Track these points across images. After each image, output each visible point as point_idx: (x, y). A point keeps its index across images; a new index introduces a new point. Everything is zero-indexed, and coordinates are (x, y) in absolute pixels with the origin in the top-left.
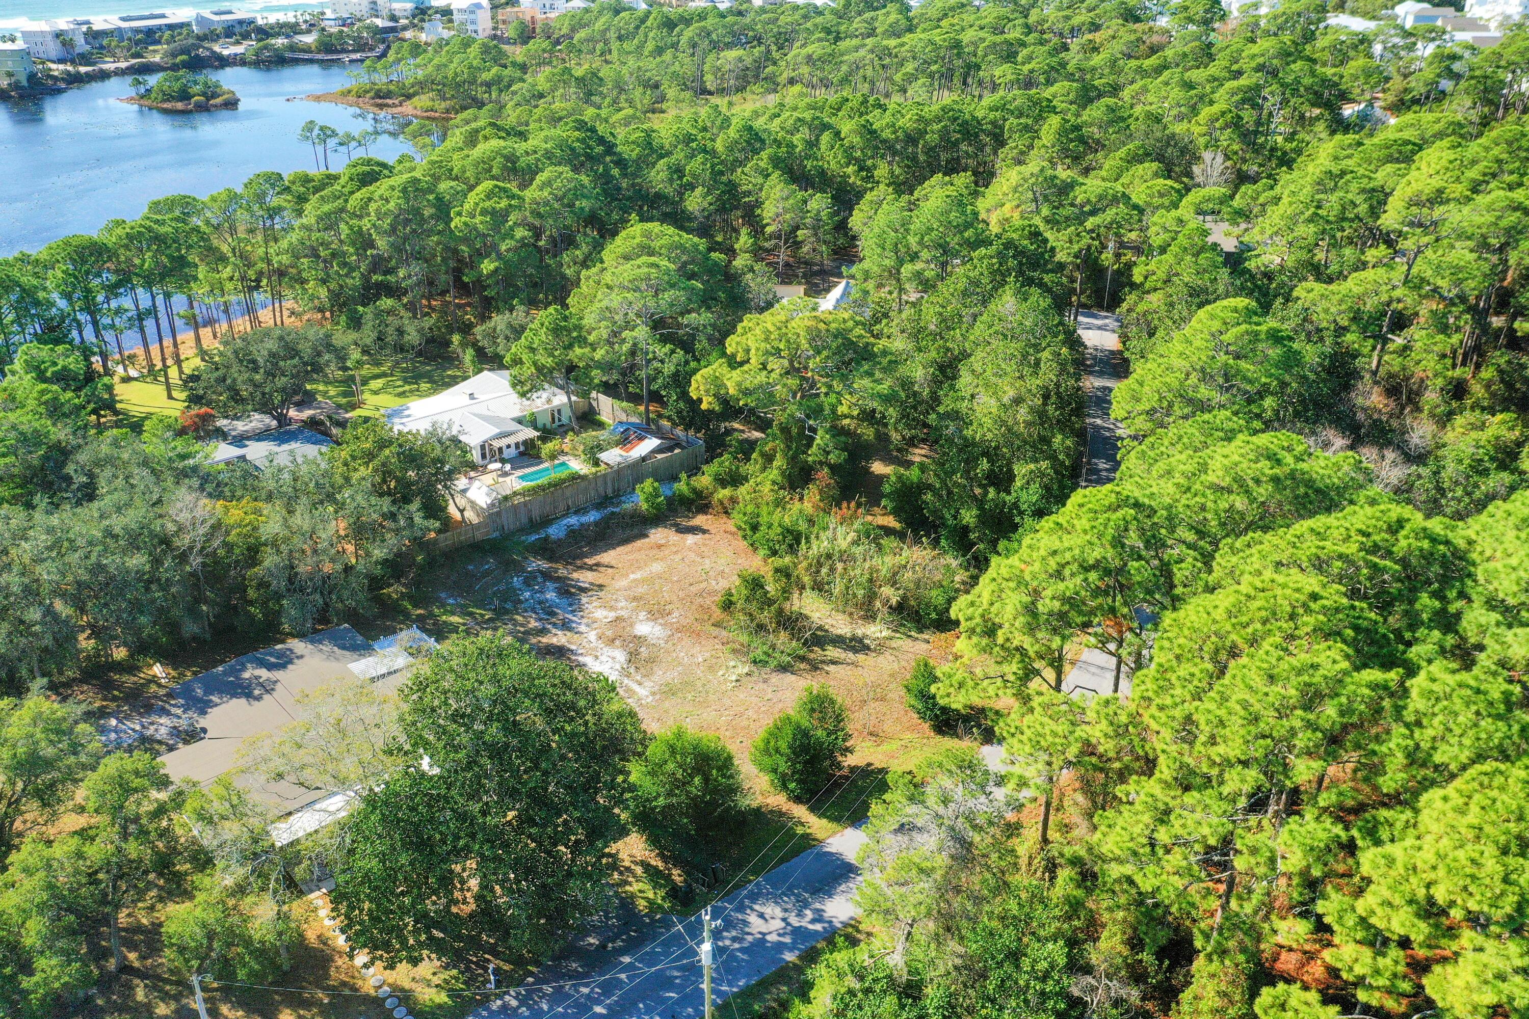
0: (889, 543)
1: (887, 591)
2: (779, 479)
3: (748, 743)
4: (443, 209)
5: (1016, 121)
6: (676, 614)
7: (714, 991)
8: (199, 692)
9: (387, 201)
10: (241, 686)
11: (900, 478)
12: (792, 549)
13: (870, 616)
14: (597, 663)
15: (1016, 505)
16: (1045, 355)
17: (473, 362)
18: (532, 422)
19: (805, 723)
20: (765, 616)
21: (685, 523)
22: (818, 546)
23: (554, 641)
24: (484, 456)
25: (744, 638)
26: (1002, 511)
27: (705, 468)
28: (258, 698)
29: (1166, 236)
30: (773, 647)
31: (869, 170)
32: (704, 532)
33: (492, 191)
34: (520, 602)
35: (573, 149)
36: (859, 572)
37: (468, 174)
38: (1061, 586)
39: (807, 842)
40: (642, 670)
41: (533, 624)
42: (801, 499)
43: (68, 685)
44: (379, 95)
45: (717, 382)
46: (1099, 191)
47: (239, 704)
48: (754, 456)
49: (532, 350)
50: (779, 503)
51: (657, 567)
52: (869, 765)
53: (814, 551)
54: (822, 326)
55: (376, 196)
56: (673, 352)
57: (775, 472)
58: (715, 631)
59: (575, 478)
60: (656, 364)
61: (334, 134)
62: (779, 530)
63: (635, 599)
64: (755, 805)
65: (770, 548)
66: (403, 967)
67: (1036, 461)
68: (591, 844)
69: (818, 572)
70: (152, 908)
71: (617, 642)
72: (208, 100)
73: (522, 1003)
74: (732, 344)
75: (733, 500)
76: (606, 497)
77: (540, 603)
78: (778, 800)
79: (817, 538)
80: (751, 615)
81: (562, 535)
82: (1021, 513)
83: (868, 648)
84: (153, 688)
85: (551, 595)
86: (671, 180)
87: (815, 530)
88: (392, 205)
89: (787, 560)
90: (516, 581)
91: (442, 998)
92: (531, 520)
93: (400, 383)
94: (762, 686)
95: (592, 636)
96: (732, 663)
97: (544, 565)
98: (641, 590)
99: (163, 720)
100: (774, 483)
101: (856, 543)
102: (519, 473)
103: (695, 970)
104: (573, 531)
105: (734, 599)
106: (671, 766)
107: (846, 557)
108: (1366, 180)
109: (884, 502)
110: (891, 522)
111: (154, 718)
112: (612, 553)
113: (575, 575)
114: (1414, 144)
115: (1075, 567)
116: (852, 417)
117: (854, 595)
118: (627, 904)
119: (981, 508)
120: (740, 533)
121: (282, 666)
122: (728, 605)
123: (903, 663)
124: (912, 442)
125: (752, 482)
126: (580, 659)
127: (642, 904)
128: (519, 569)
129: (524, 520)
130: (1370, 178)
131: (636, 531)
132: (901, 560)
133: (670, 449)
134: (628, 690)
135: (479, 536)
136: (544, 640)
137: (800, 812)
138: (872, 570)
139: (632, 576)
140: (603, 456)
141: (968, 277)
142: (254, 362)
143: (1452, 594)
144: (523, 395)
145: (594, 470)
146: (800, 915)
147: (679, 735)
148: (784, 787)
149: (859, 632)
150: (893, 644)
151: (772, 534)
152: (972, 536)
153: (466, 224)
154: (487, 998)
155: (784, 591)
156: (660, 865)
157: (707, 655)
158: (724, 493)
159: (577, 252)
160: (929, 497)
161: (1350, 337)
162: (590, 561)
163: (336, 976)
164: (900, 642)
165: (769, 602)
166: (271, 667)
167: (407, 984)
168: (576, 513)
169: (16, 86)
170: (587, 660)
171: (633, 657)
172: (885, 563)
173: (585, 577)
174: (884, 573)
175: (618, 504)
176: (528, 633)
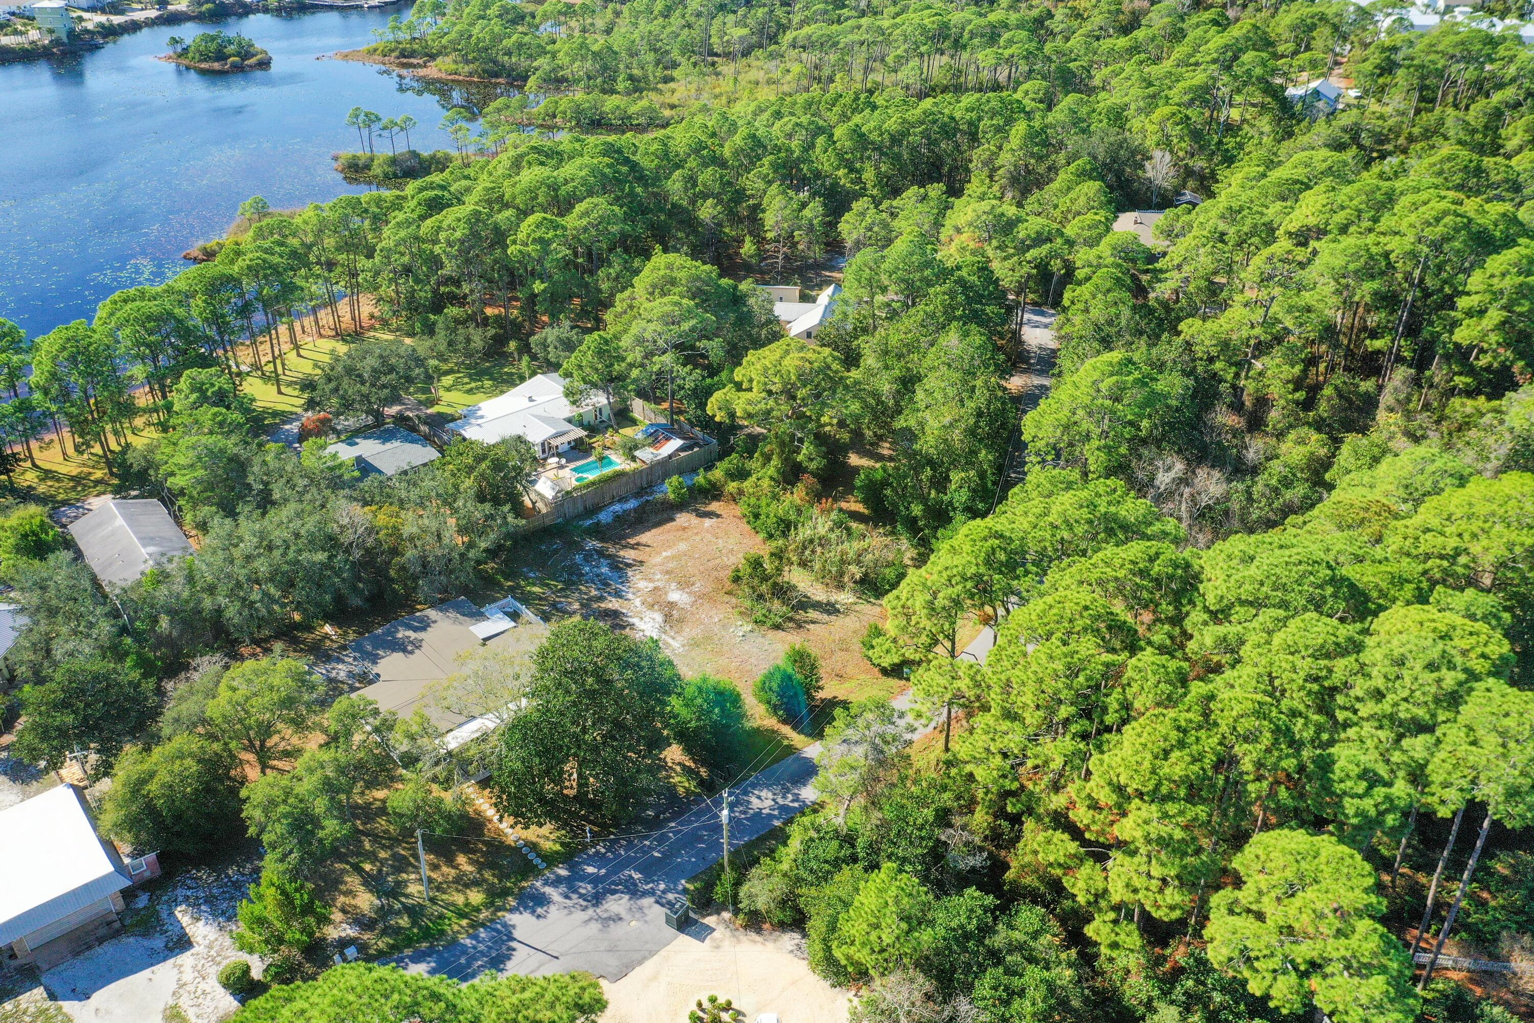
0: (857, 527)
1: (853, 569)
2: (775, 475)
3: (751, 682)
4: (500, 237)
5: (989, 123)
6: (698, 585)
7: (730, 844)
8: (369, 648)
9: (455, 230)
10: (396, 643)
11: (867, 476)
12: (785, 534)
13: (841, 587)
14: (642, 623)
15: (950, 503)
16: (979, 383)
17: (529, 365)
18: (581, 423)
19: (790, 670)
20: (764, 588)
21: (703, 509)
22: (804, 533)
23: (610, 606)
24: (544, 451)
25: (748, 603)
26: (940, 507)
27: (718, 465)
28: (411, 652)
30: (770, 611)
31: (858, 171)
32: (718, 516)
33: (540, 222)
34: (583, 575)
35: (603, 175)
36: (833, 554)
37: (518, 201)
38: (950, 591)
39: (790, 750)
40: (675, 628)
41: (594, 593)
42: (792, 493)
43: (267, 640)
44: (403, 54)
45: (728, 404)
46: (1038, 228)
47: (398, 656)
48: (756, 455)
49: (580, 367)
50: (775, 497)
51: (682, 546)
52: (835, 697)
53: (800, 537)
54: (807, 365)
55: (445, 225)
56: (692, 371)
57: (773, 469)
58: (727, 598)
59: (620, 475)
61: (378, 119)
62: (775, 519)
63: (667, 572)
64: (755, 725)
65: (768, 533)
66: (534, 828)
67: (966, 470)
68: (650, 752)
69: (803, 552)
70: (363, 793)
71: (656, 607)
72: (243, 60)
73: (608, 851)
74: (739, 374)
75: (740, 492)
76: (642, 488)
77: (597, 576)
78: (771, 722)
79: (803, 525)
80: (753, 587)
81: (610, 520)
82: (954, 509)
83: (839, 611)
84: (328, 643)
85: (605, 570)
86: (686, 190)
87: (802, 519)
88: (459, 235)
89: (780, 543)
90: (578, 558)
91: (558, 847)
92: (586, 509)
93: (466, 380)
94: (760, 640)
95: (638, 602)
96: (740, 623)
97: (598, 545)
98: (671, 565)
99: (340, 666)
100: (771, 478)
101: (831, 530)
102: (572, 465)
103: (718, 828)
104: (618, 517)
105: (741, 575)
106: (699, 701)
107: (824, 542)
109: (857, 491)
110: (860, 508)
111: (335, 665)
112: (648, 534)
113: (622, 553)
114: (1302, 183)
116: (833, 425)
117: (829, 571)
118: (671, 790)
119: (925, 505)
120: (746, 519)
121: (424, 629)
122: (737, 579)
123: (864, 623)
124: (880, 438)
125: (754, 477)
126: (630, 620)
127: (681, 790)
128: (580, 548)
129: (581, 508)
131: (666, 516)
132: (863, 544)
133: (690, 448)
134: (666, 643)
135: (548, 522)
136: (603, 605)
137: (786, 730)
138: (843, 553)
139: (664, 554)
140: (639, 454)
141: (925, 311)
143: (1184, 601)
144: (574, 403)
145: (633, 467)
146: (784, 797)
147: (705, 680)
148: (775, 713)
149: (833, 600)
150: (857, 608)
151: (769, 522)
152: (919, 524)
153: (520, 251)
154: (585, 847)
155: (778, 569)
156: (693, 765)
157: (721, 616)
158: (732, 486)
159: (611, 270)
160: (888, 492)
161: (1218, 365)
162: (632, 541)
163: (488, 835)
164: (862, 607)
165: (765, 578)
166: (415, 629)
167: (534, 839)
168: (619, 501)
169: (57, 42)
170: (635, 621)
171: (668, 617)
172: (853, 547)
173: (629, 555)
174: (851, 555)
175: (651, 493)
176: (590, 599)
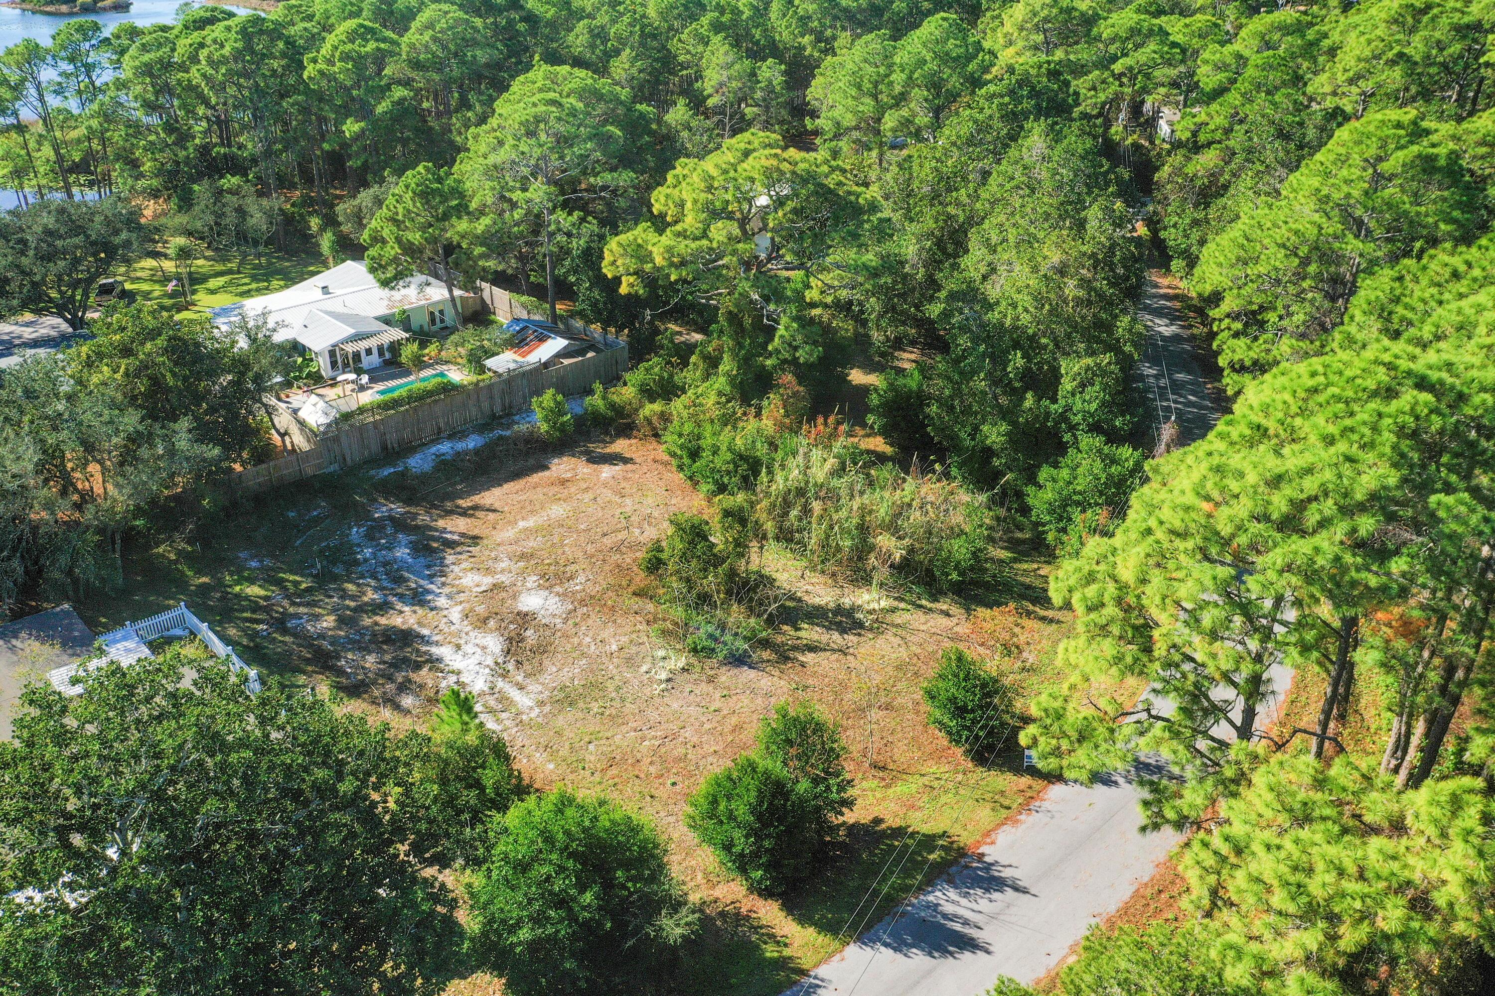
0: (884, 473)
1: (885, 541)
2: (728, 388)
4: (294, 56)
6: (581, 578)
9: (222, 46)
11: (892, 386)
12: (748, 483)
13: (862, 578)
14: (459, 657)
15: (1063, 417)
17: (332, 248)
18: (404, 321)
19: (777, 768)
20: (711, 582)
21: (600, 449)
22: (785, 478)
23: (397, 621)
24: (334, 364)
25: (678, 613)
26: (1043, 425)
27: (627, 376)
29: (1222, 76)
30: (722, 626)
31: (827, 41)
32: (626, 461)
33: (355, 31)
34: (357, 563)
36: (845, 514)
38: (1301, 547)
40: (527, 667)
41: (371, 595)
42: (758, 415)
45: (640, 253)
46: (1132, 23)
48: (693, 359)
50: (728, 420)
51: (557, 511)
52: (877, 821)
53: (780, 484)
55: (208, 41)
56: (583, 220)
57: (722, 379)
58: (636, 603)
59: (448, 388)
60: (560, 238)
62: (729, 456)
63: (523, 556)
64: (694, 897)
65: (716, 482)
67: (1093, 354)
69: (786, 514)
71: (492, 623)
74: (659, 200)
75: (665, 418)
76: (493, 417)
77: (385, 564)
78: (734, 894)
79: (783, 467)
80: (688, 580)
81: (427, 467)
82: (1072, 428)
83: (860, 625)
85: (402, 553)
86: (593, 46)
87: (779, 455)
88: (227, 51)
89: (741, 498)
90: (356, 533)
92: (384, 448)
93: (246, 281)
94: (704, 687)
95: (455, 614)
96: (661, 653)
97: (398, 509)
98: (532, 544)
100: (720, 394)
101: (838, 472)
102: (378, 386)
104: (444, 463)
105: (664, 556)
107: (825, 493)
108: (1458, 15)
109: (870, 419)
110: (878, 444)
112: (497, 492)
113: (441, 523)
115: (1329, 506)
116: (826, 306)
117: (838, 549)
119: (1014, 423)
120: (674, 462)
122: (655, 565)
123: (914, 649)
124: (898, 344)
125: (690, 393)
126: (434, 650)
128: (362, 515)
129: (375, 447)
130: (1463, 13)
131: (531, 462)
132: (903, 496)
133: (582, 352)
134: (502, 699)
135: (307, 468)
136: (383, 621)
137: (771, 913)
138: (865, 512)
139: (522, 524)
140: (490, 363)
141: (976, 122)
142: (24, 242)
144: (385, 283)
145: (474, 378)
148: (743, 870)
149: (847, 602)
150: (897, 618)
151: (718, 462)
152: (996, 462)
153: (321, 73)
155: (738, 543)
157: (625, 639)
158: (652, 409)
159: (470, 114)
160: (934, 409)
162: (463, 503)
164: (907, 616)
165: (714, 560)
168: (450, 437)
170: (444, 652)
171: (513, 645)
172: (880, 502)
173: (456, 526)
174: (883, 512)
175: (509, 427)
176: (361, 609)
